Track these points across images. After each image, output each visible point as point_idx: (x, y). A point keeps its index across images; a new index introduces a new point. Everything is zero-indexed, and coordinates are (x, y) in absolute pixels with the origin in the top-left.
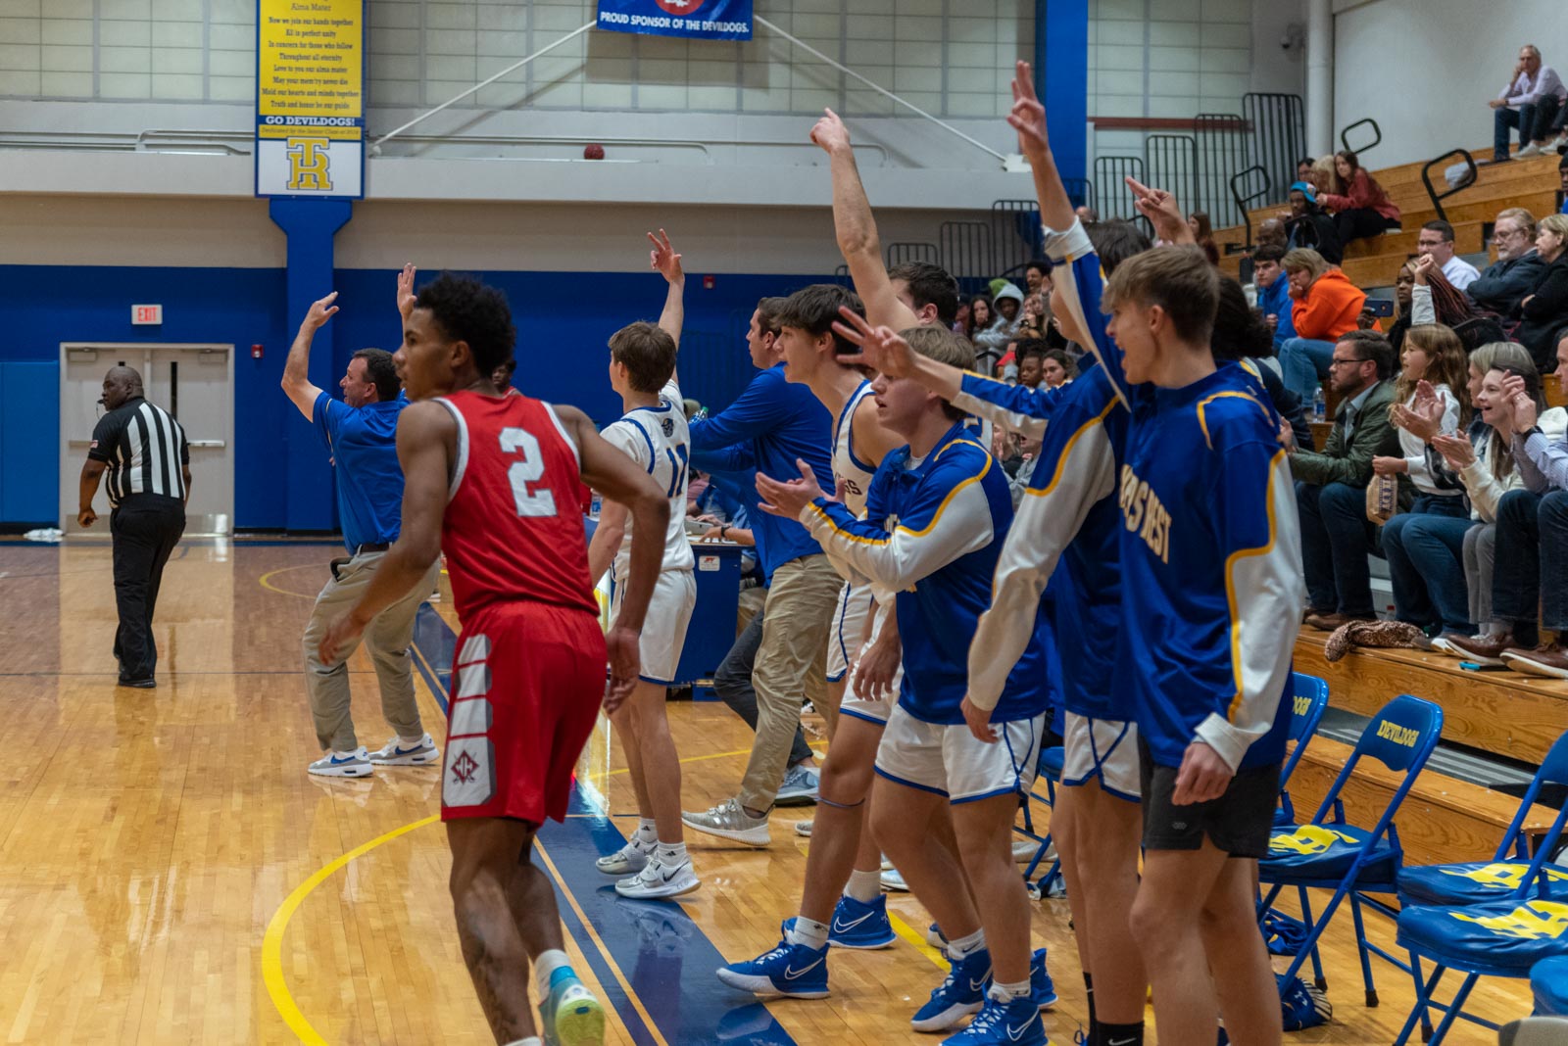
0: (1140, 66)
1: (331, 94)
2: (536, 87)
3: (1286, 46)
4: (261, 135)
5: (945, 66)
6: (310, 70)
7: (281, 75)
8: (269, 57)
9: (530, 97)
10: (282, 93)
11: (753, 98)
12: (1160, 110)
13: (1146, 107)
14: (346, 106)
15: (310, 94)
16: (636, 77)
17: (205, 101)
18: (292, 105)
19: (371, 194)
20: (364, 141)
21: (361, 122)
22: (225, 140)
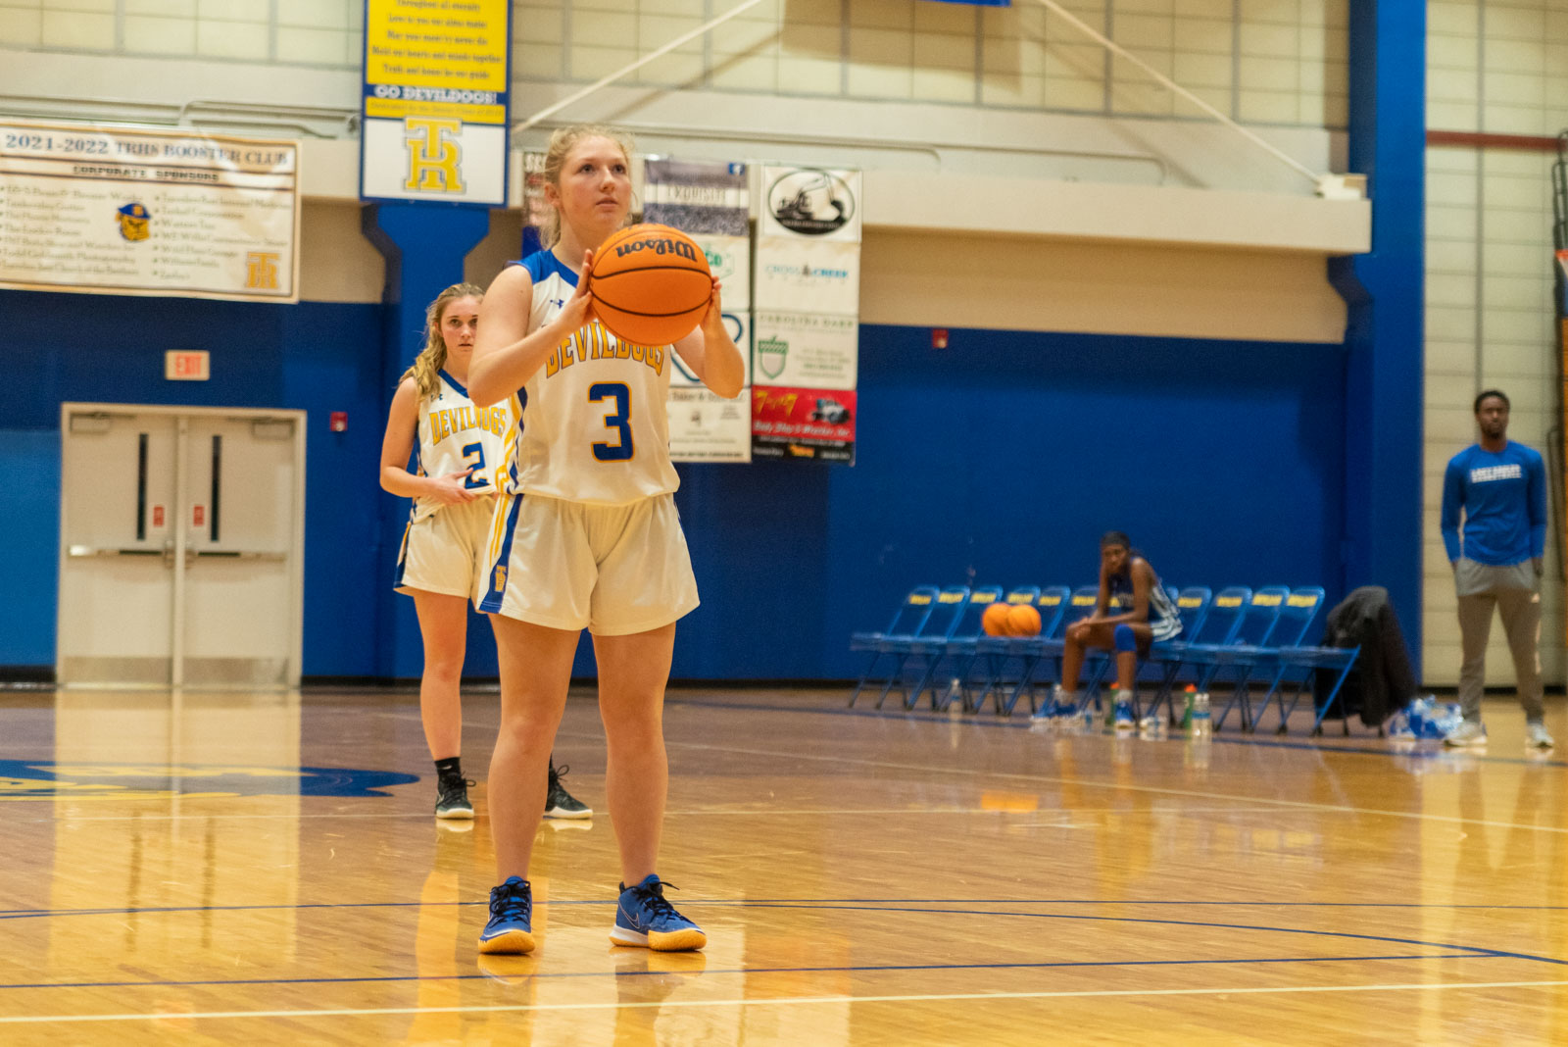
0: (1472, 64)
1: (464, 57)
2: (716, 60)
4: (370, 112)
5: (1236, 54)
6: (437, 22)
7: (397, 28)
8: (380, 4)
10: (398, 53)
11: (996, 89)
12: (1496, 125)
13: (1480, 119)
14: (484, 75)
15: (437, 56)
16: (845, 52)
17: (272, 61)
18: (411, 71)
19: (516, 202)
20: (508, 125)
21: (503, 99)
22: (300, 119)
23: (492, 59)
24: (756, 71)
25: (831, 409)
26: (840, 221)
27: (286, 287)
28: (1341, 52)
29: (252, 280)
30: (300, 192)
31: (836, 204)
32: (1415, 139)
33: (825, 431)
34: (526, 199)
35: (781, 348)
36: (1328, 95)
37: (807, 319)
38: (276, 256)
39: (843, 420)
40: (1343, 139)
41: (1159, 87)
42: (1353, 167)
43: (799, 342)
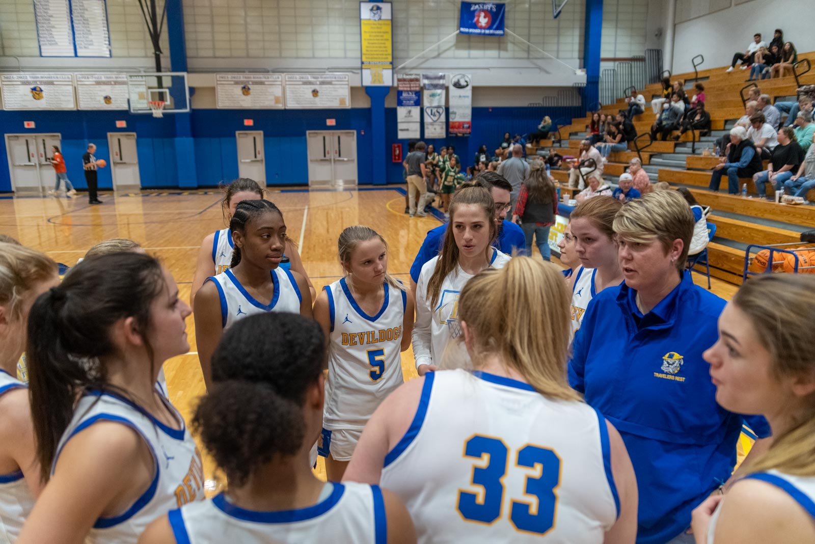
0: (614, 42)
1: (383, 54)
2: (441, 51)
3: (656, 35)
4: (363, 67)
5: (558, 43)
6: (376, 47)
7: (369, 49)
8: (364, 44)
9: (439, 55)
10: (369, 54)
11: (503, 54)
12: (620, 55)
13: (615, 54)
14: (387, 58)
15: (377, 55)
16: (469, 48)
17: (345, 58)
18: (372, 58)
19: (395, 85)
20: (393, 69)
21: (391, 63)
22: (351, 70)
23: (389, 54)
24: (450, 53)
25: (466, 126)
26: (467, 85)
27: (348, 105)
28: (583, 41)
29: (341, 104)
30: (350, 85)
31: (466, 82)
32: (598, 60)
33: (464, 131)
34: (398, 84)
35: (455, 113)
36: (580, 51)
37: (461, 107)
38: (345, 99)
39: (469, 127)
40: (582, 61)
41: (540, 52)
42: (584, 68)
43: (459, 112)
